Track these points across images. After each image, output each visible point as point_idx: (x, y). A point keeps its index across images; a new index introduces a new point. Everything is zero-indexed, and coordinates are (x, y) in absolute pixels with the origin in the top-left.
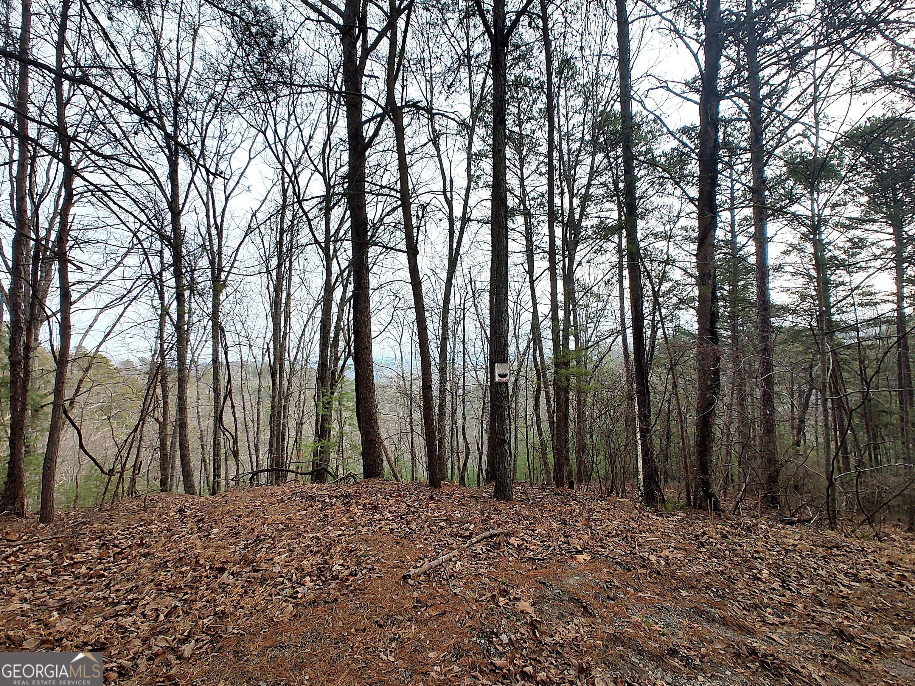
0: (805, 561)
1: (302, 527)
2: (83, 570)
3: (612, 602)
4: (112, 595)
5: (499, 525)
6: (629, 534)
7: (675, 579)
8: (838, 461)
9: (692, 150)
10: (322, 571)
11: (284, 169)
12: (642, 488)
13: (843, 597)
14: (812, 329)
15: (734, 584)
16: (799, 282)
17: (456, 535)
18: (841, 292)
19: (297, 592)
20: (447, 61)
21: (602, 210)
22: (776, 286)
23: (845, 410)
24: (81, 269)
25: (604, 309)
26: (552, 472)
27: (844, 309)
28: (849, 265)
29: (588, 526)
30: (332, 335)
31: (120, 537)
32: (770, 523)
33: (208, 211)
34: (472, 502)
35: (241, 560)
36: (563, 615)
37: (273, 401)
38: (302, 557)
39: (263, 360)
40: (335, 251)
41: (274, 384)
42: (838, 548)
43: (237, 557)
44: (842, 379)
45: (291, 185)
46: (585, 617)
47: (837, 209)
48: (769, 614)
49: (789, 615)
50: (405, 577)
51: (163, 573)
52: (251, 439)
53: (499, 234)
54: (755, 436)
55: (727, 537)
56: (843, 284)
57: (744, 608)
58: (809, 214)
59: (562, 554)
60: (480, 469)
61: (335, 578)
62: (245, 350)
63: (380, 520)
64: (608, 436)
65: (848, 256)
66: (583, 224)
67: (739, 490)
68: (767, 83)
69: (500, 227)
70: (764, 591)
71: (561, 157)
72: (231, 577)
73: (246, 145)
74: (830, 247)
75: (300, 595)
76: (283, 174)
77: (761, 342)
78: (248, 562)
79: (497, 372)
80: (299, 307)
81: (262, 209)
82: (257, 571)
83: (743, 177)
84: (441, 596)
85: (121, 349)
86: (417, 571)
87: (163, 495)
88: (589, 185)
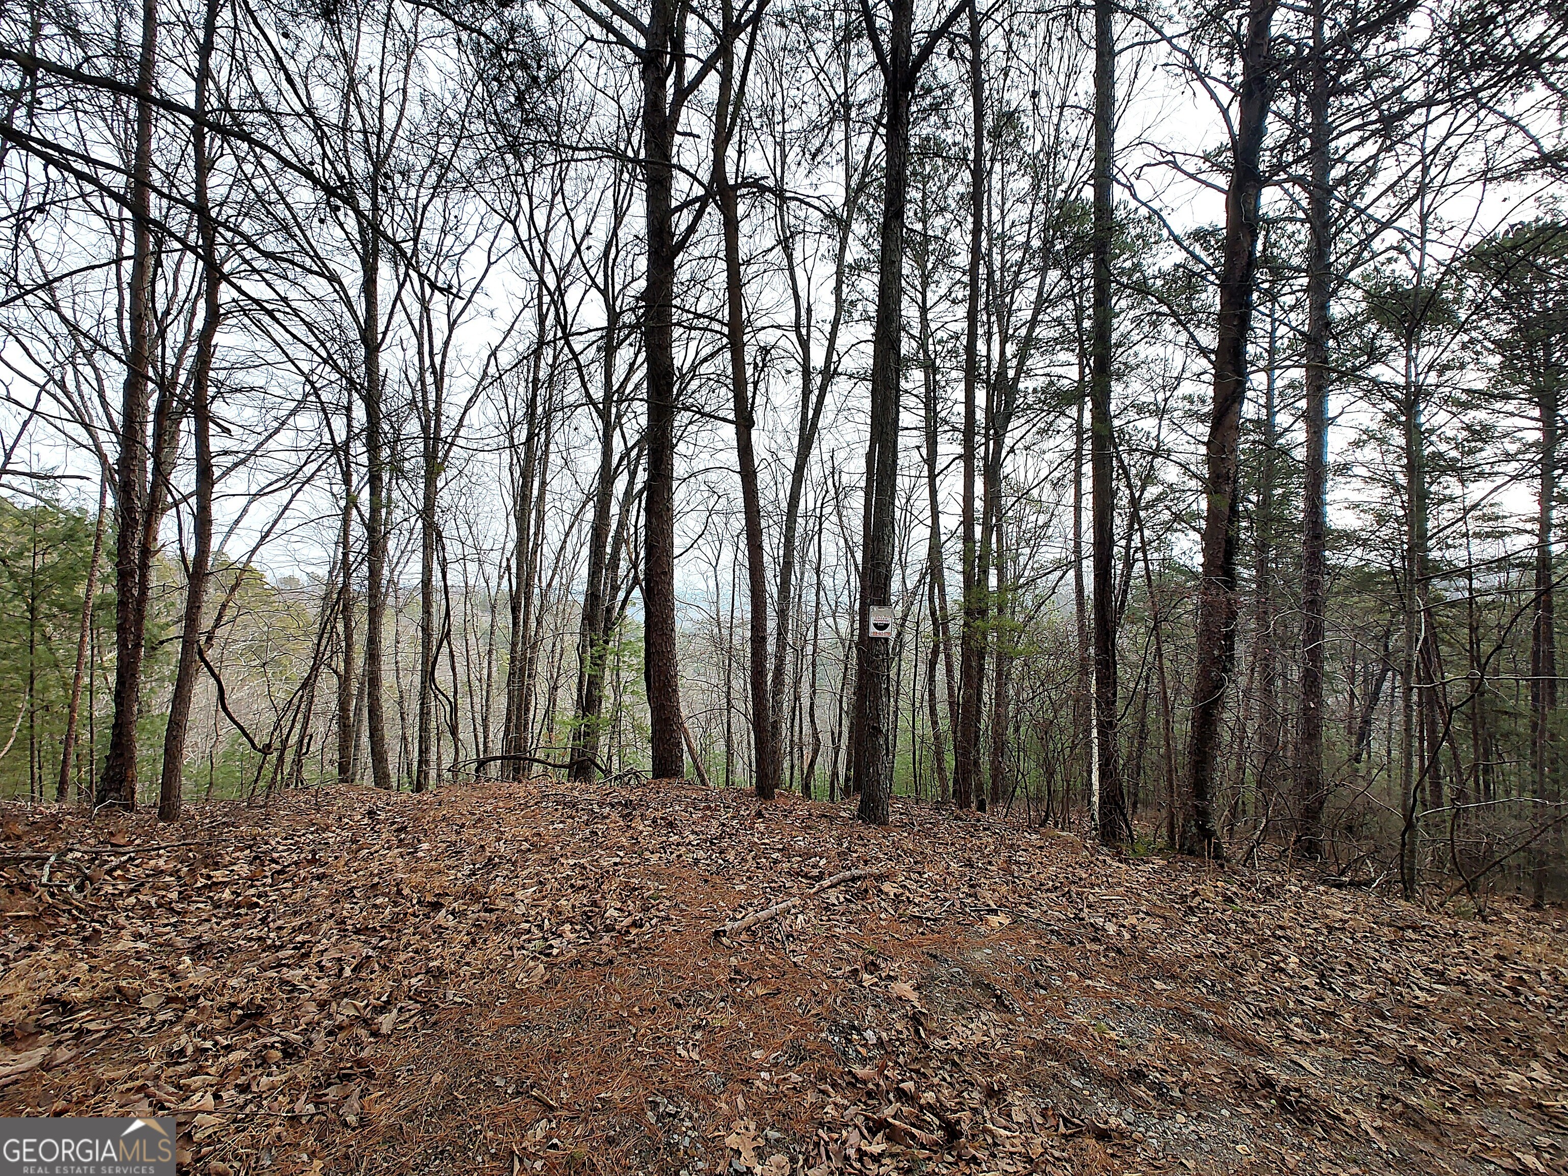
0: (1359, 946)
1: (557, 848)
2: (227, 895)
3: (1042, 992)
4: (272, 935)
5: (866, 863)
6: (1073, 888)
7: (1145, 963)
8: (1423, 789)
9: (1209, 268)
10: (589, 918)
11: (542, 282)
12: (1097, 816)
13: (1419, 1007)
14: (1393, 572)
15: (1242, 975)
16: (1376, 494)
17: (798, 874)
18: (1446, 514)
19: (551, 946)
20: (812, 111)
21: (1052, 364)
22: (1337, 498)
23: (1441, 707)
24: (228, 431)
25: (1047, 525)
26: (951, 784)
27: (1450, 541)
28: (1462, 469)
29: (1008, 871)
30: (608, 550)
31: (281, 848)
32: (1305, 883)
33: (421, 345)
34: (823, 825)
35: (466, 893)
36: (963, 1007)
37: (513, 651)
38: (559, 894)
39: (499, 585)
40: (619, 416)
41: (515, 624)
42: (1415, 929)
43: (459, 888)
44: (1438, 656)
45: (552, 308)
46: (998, 1012)
47: (1448, 374)
48: (1297, 1025)
49: (1328, 1030)
50: (717, 934)
51: (347, 906)
52: (477, 707)
53: (885, 399)
54: (1285, 744)
55: (1233, 902)
56: (1451, 499)
57: (1256, 1015)
58: (1401, 381)
59: (964, 913)
60: (835, 774)
61: (609, 929)
62: (472, 567)
63: (678, 844)
64: (1045, 730)
65: (1462, 453)
66: (1021, 386)
67: (1255, 828)
68: (1341, 160)
69: (887, 387)
70: (1290, 989)
71: (991, 273)
72: (450, 917)
73: (484, 242)
74: (1434, 438)
75: (555, 952)
76: (540, 290)
77: (1307, 590)
78: (476, 897)
79: (872, 620)
80: (558, 504)
81: (505, 345)
82: (491, 911)
83: (1292, 316)
84: (774, 966)
85: (283, 558)
86: (736, 924)
87: (343, 787)
88: (1033, 323)
